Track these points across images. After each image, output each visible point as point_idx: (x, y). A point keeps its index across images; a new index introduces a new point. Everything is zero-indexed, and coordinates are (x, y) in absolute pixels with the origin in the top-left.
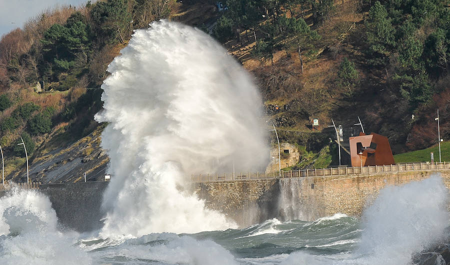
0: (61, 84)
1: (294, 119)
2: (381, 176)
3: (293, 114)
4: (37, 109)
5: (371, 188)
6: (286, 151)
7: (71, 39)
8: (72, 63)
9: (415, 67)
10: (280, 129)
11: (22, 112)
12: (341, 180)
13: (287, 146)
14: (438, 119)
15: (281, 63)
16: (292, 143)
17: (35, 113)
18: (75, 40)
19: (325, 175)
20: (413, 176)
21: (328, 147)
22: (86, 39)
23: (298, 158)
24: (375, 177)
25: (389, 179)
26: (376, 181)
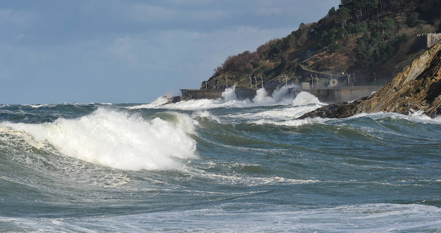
0: (274, 60)
1: (337, 72)
4: (267, 67)
5: (355, 92)
6: (334, 81)
7: (278, 48)
9: (370, 58)
10: (333, 75)
12: (346, 90)
16: (336, 79)
22: (282, 48)
23: (337, 83)
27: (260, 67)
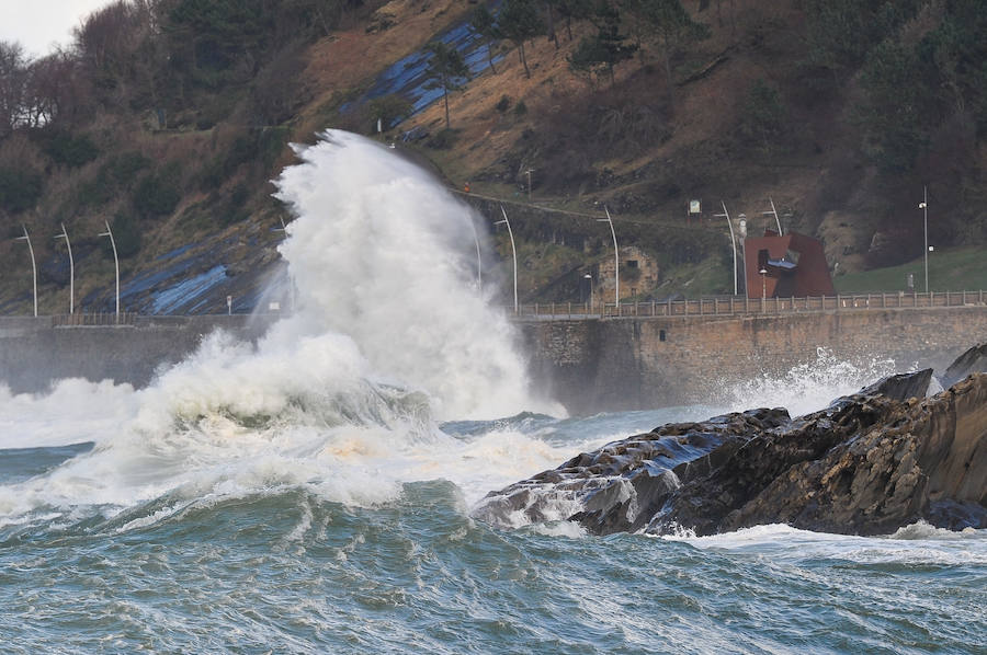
1: (651, 199)
2: (802, 318)
4: (148, 165)
5: (781, 342)
6: (633, 264)
8: (225, 73)
10: (621, 218)
12: (721, 325)
14: (925, 205)
16: (644, 247)
19: (689, 314)
20: (867, 320)
23: (655, 278)
24: (790, 320)
25: (818, 325)
26: (792, 327)
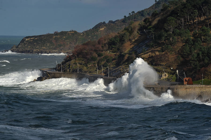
0: (113, 51)
1: (167, 67)
3: (167, 66)
4: (109, 57)
5: (189, 90)
7: (115, 41)
8: (116, 46)
9: (195, 59)
11: (106, 57)
13: (166, 74)
15: (164, 54)
16: (167, 73)
17: (108, 58)
18: (116, 41)
21: (175, 75)
22: (119, 41)
23: (168, 76)
27: (104, 56)
